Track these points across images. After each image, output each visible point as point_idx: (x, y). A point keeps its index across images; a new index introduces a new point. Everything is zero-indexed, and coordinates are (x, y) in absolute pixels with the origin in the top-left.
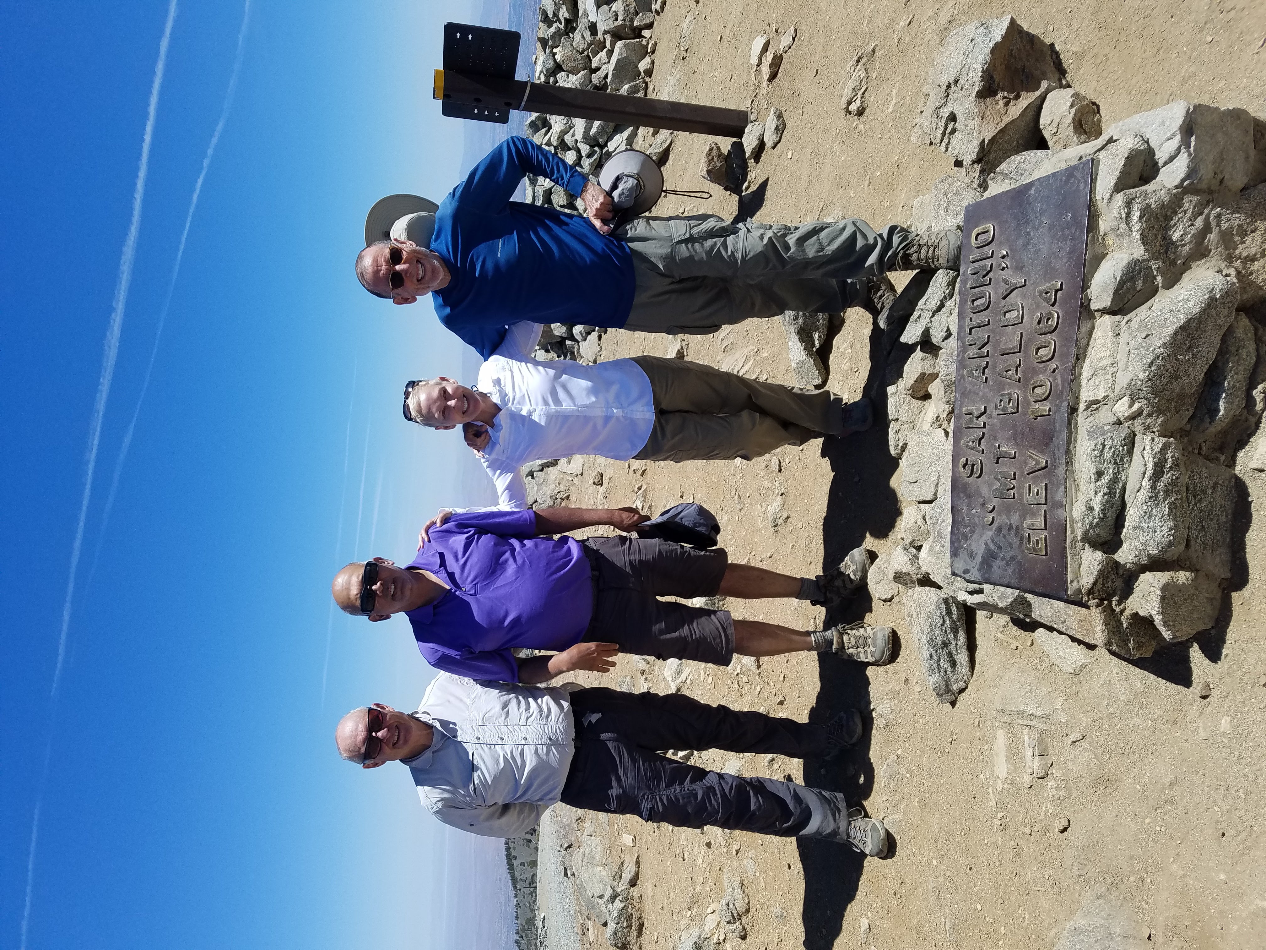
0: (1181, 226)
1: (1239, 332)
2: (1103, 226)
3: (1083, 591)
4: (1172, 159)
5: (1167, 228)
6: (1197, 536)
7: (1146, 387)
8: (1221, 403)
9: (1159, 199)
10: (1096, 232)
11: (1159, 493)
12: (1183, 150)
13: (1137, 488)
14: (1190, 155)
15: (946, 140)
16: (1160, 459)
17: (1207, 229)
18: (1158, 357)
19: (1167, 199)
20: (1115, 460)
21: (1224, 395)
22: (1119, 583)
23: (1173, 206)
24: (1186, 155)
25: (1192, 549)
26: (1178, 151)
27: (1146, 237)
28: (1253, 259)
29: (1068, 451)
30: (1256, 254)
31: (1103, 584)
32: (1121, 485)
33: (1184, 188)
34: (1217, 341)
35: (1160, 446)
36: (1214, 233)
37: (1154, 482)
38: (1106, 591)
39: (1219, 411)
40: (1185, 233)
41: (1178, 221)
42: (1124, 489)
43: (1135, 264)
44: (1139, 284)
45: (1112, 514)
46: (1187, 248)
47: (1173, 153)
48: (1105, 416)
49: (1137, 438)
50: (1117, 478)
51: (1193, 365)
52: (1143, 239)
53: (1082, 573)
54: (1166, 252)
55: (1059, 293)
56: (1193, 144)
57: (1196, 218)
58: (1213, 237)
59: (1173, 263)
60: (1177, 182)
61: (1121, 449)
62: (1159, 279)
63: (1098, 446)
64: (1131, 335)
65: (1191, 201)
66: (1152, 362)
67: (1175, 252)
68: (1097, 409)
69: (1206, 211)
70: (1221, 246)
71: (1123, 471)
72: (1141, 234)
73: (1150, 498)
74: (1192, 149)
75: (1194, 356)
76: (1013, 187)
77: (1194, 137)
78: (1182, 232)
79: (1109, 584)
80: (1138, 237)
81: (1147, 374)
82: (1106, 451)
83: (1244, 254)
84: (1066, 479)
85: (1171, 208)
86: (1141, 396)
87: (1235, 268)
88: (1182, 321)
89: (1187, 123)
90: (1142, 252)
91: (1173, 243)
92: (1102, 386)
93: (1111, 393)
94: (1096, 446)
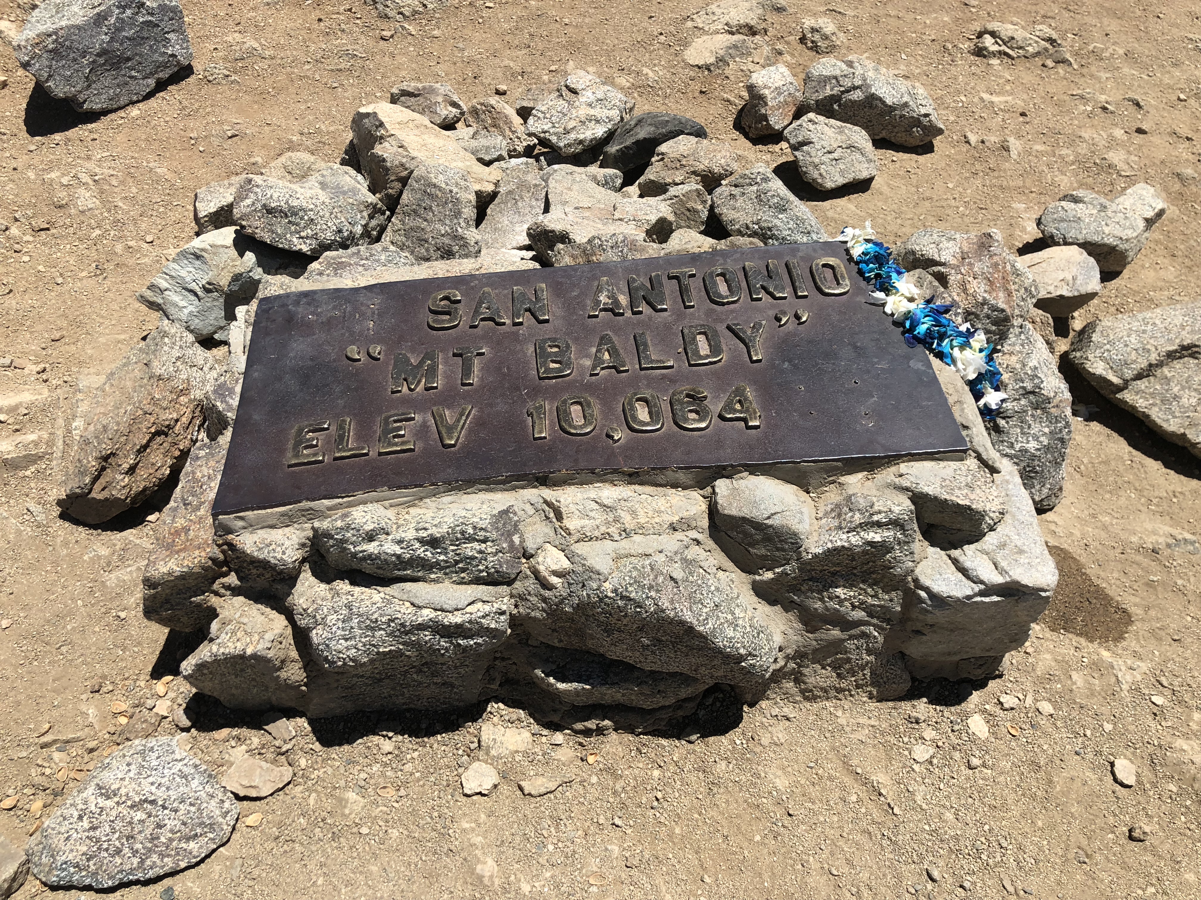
0: (852, 593)
2: (854, 479)
3: (230, 537)
4: (963, 570)
5: (848, 578)
9: (899, 561)
10: (844, 471)
11: (414, 634)
12: (977, 587)
13: (416, 602)
14: (970, 598)
16: (470, 629)
17: (847, 625)
19: (898, 571)
20: (461, 561)
21: (587, 686)
23: (886, 580)
24: (969, 592)
26: (979, 580)
27: (838, 554)
32: (419, 574)
33: (914, 591)
34: (672, 669)
35: (493, 626)
36: (840, 634)
37: (430, 627)
38: (241, 567)
39: (564, 682)
40: (841, 601)
41: (862, 589)
42: (414, 580)
43: (792, 543)
44: (760, 551)
45: (368, 567)
46: (818, 605)
47: (973, 572)
48: (536, 533)
49: (503, 588)
50: (431, 567)
51: (632, 648)
52: (835, 551)
53: (261, 532)
54: (812, 580)
55: (741, 425)
56: (987, 600)
57: (864, 610)
58: (835, 633)
59: (795, 590)
61: (482, 567)
62: (769, 575)
63: (481, 533)
64: (676, 552)
65: (892, 601)
66: (630, 599)
67: (811, 592)
68: (547, 518)
69: (875, 621)
70: (819, 644)
71: (447, 574)
73: (403, 624)
74: (978, 599)
75: (646, 647)
77: (997, 599)
82: (475, 545)
83: (806, 671)
85: (883, 577)
86: (573, 588)
87: (786, 665)
88: (701, 628)
89: (1024, 589)
90: (814, 551)
91: (826, 588)
92: (587, 522)
93: (575, 538)
94: (481, 529)
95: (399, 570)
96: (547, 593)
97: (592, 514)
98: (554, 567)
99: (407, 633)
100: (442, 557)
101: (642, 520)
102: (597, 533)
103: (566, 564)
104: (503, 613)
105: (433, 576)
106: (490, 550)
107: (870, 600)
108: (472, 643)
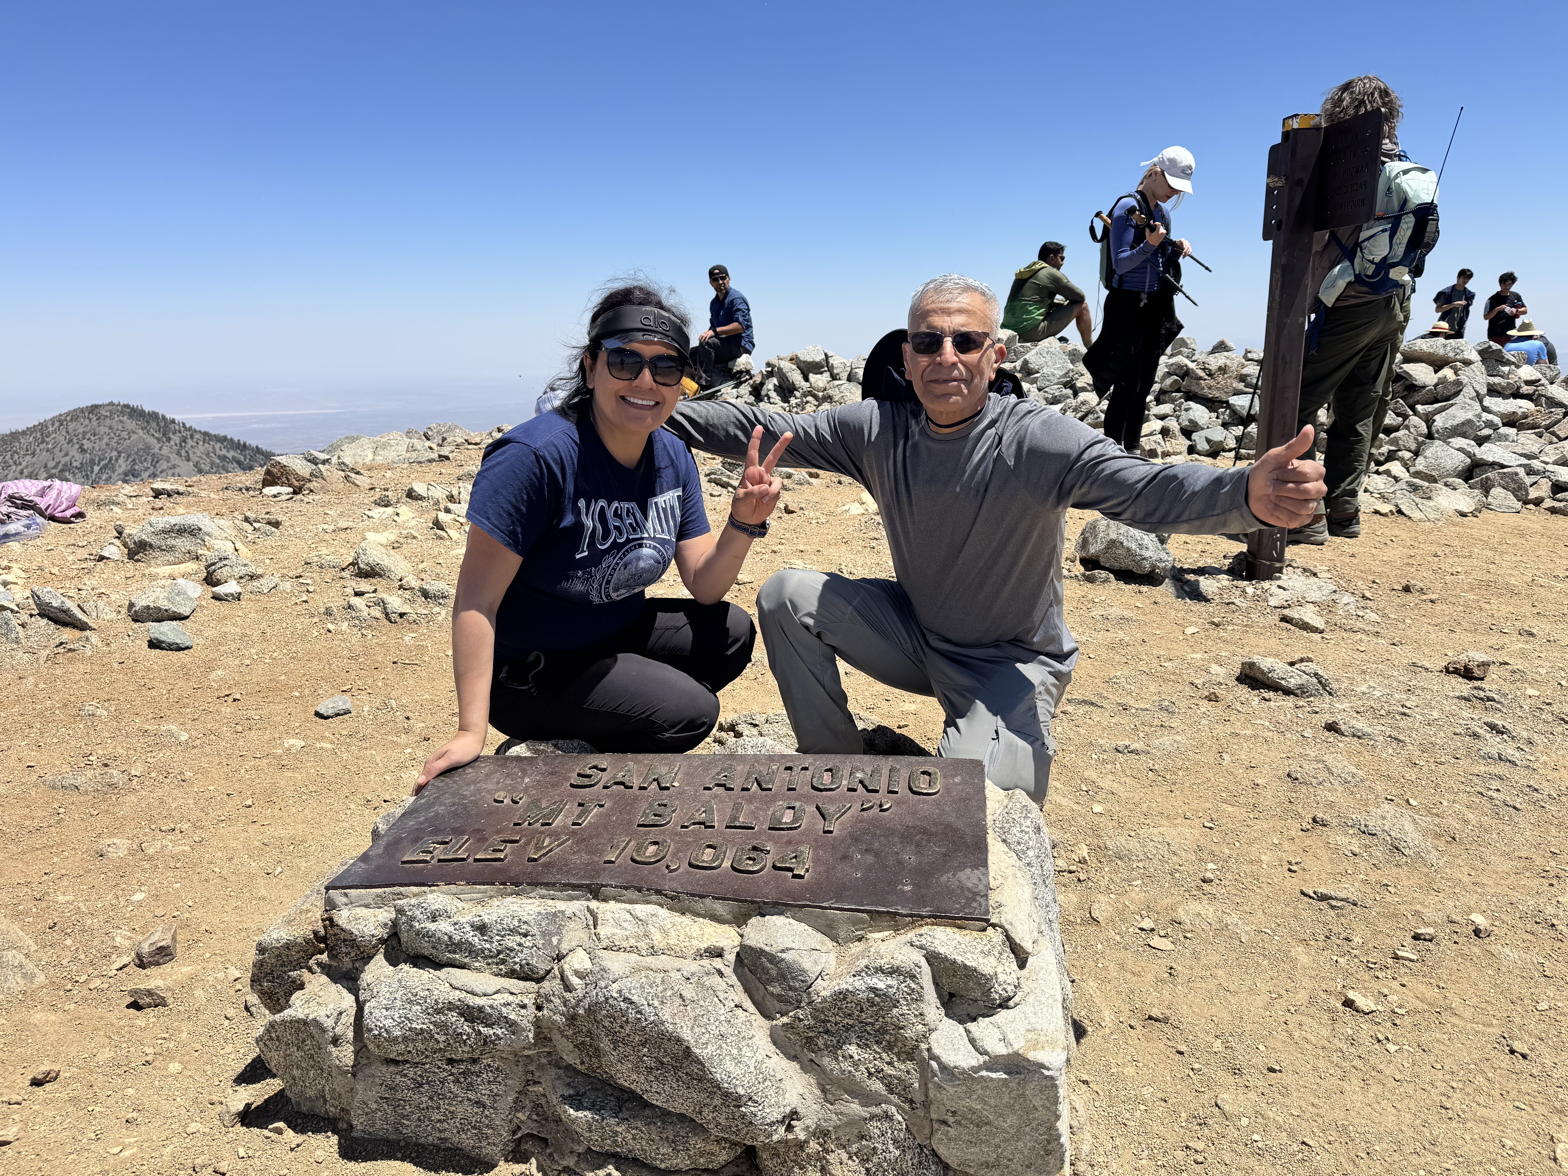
0: (867, 1056)
1: (697, 1143)
2: (879, 937)
3: (333, 912)
4: (974, 1042)
5: (864, 1035)
6: (405, 1076)
8: (586, 1113)
9: (907, 1020)
10: (871, 926)
11: (443, 1014)
12: (983, 1060)
13: (454, 983)
14: (976, 1070)
16: (491, 1015)
17: (866, 1098)
18: (641, 1013)
19: (908, 1033)
20: (502, 952)
21: (597, 1118)
22: (345, 962)
23: (899, 1044)
24: (975, 1063)
25: (384, 1068)
26: (982, 1051)
27: (845, 999)
32: (466, 960)
33: (928, 1063)
34: (678, 1106)
35: (512, 1017)
36: (861, 1108)
37: (458, 1008)
38: (335, 945)
40: (856, 1064)
41: (876, 1052)
42: (462, 966)
43: (802, 981)
44: (776, 989)
45: (426, 949)
46: (837, 1067)
47: (979, 1043)
48: (573, 938)
50: (477, 955)
51: (636, 1069)
52: (840, 993)
53: (354, 908)
54: (827, 1032)
55: (790, 874)
56: (994, 1075)
57: (882, 1079)
59: (809, 1043)
60: (937, 1051)
61: (517, 960)
62: (784, 1020)
64: (693, 974)
65: (908, 1072)
67: (824, 1046)
68: (586, 926)
69: (894, 1098)
70: (840, 1120)
71: (488, 964)
72: (847, 990)
73: (437, 1002)
74: (984, 1073)
75: (649, 1070)
77: (1004, 1076)
78: (856, 1057)
79: (344, 949)
80: (844, 986)
81: (615, 995)
82: (517, 938)
85: (896, 1039)
86: (588, 988)
87: (806, 1142)
88: (697, 1051)
90: (823, 993)
91: (840, 1044)
92: (618, 931)
93: (604, 945)
94: (525, 922)
95: (450, 952)
96: (568, 995)
97: (625, 925)
98: (577, 966)
99: (438, 1012)
100: (487, 946)
101: (672, 942)
102: (625, 944)
103: (588, 965)
104: (524, 1007)
105: (477, 964)
106: (528, 944)
107: (886, 1068)
108: (491, 1032)
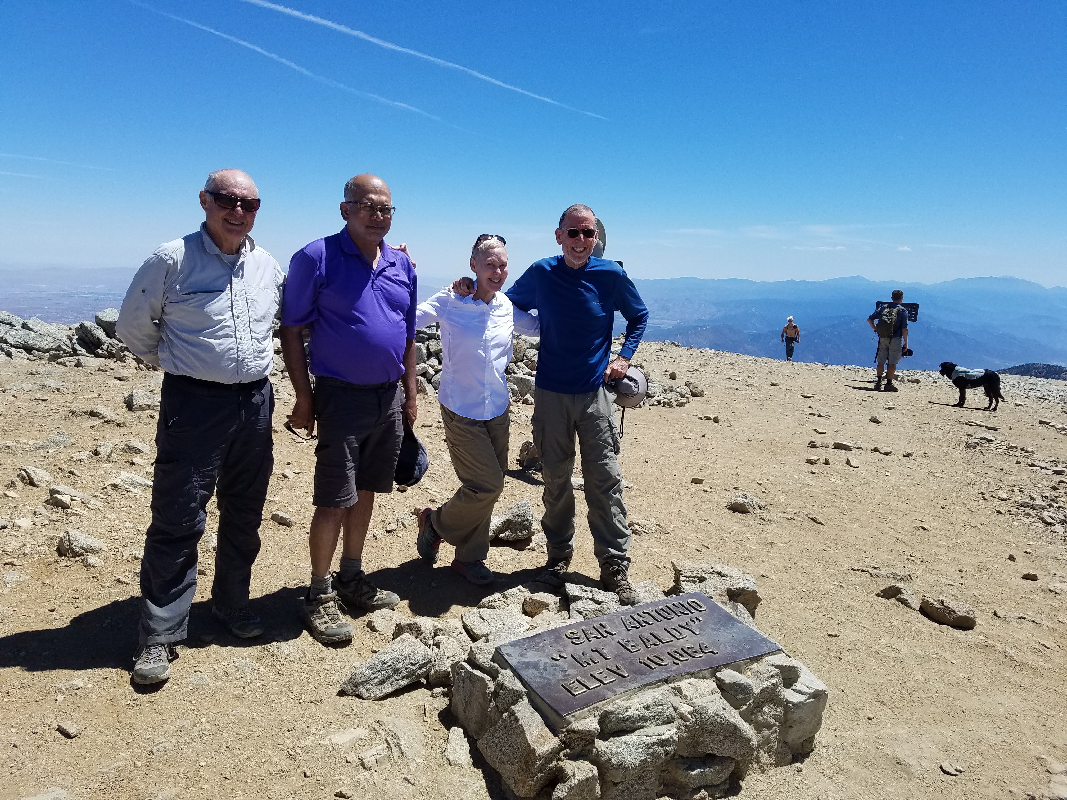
0: (769, 711)
1: (731, 766)
2: (754, 666)
3: (569, 726)
4: (799, 692)
5: (768, 702)
7: (705, 717)
8: (698, 770)
9: (779, 692)
10: (749, 665)
11: (651, 749)
12: (807, 696)
13: (648, 734)
14: (805, 701)
15: (688, 579)
16: (669, 741)
17: (769, 726)
18: (721, 718)
19: (780, 697)
20: (657, 715)
21: (702, 770)
22: (578, 749)
23: (778, 702)
24: (805, 699)
26: (805, 694)
27: (764, 691)
28: (758, 762)
29: (645, 685)
30: (761, 762)
31: (576, 739)
32: (644, 724)
33: (787, 705)
34: (728, 754)
35: (674, 739)
36: (769, 731)
37: (657, 743)
38: (571, 743)
39: (693, 771)
40: (767, 715)
41: (772, 708)
42: (642, 727)
43: (750, 690)
44: (740, 696)
45: (625, 726)
46: (761, 718)
47: (803, 691)
48: (675, 700)
49: (672, 724)
50: (649, 720)
51: (716, 744)
52: (762, 690)
53: (581, 721)
54: (757, 707)
55: (711, 654)
56: (810, 700)
57: (773, 718)
58: (767, 732)
59: (752, 713)
60: (790, 699)
61: (665, 716)
62: (745, 707)
63: (661, 701)
65: (781, 712)
66: (718, 715)
67: (757, 712)
68: (675, 694)
69: (777, 723)
70: (763, 739)
71: (653, 722)
73: (648, 744)
74: (808, 701)
75: (722, 741)
76: (731, 614)
77: (813, 700)
78: (767, 712)
79: (577, 743)
82: (660, 707)
83: (760, 755)
84: (631, 690)
86: (697, 717)
89: (820, 693)
90: (757, 692)
91: (762, 709)
95: (637, 723)
96: (687, 724)
97: (690, 688)
98: (687, 711)
100: (650, 715)
101: (703, 691)
103: (691, 709)
104: (676, 735)
105: (648, 724)
106: (665, 708)
107: (775, 712)
